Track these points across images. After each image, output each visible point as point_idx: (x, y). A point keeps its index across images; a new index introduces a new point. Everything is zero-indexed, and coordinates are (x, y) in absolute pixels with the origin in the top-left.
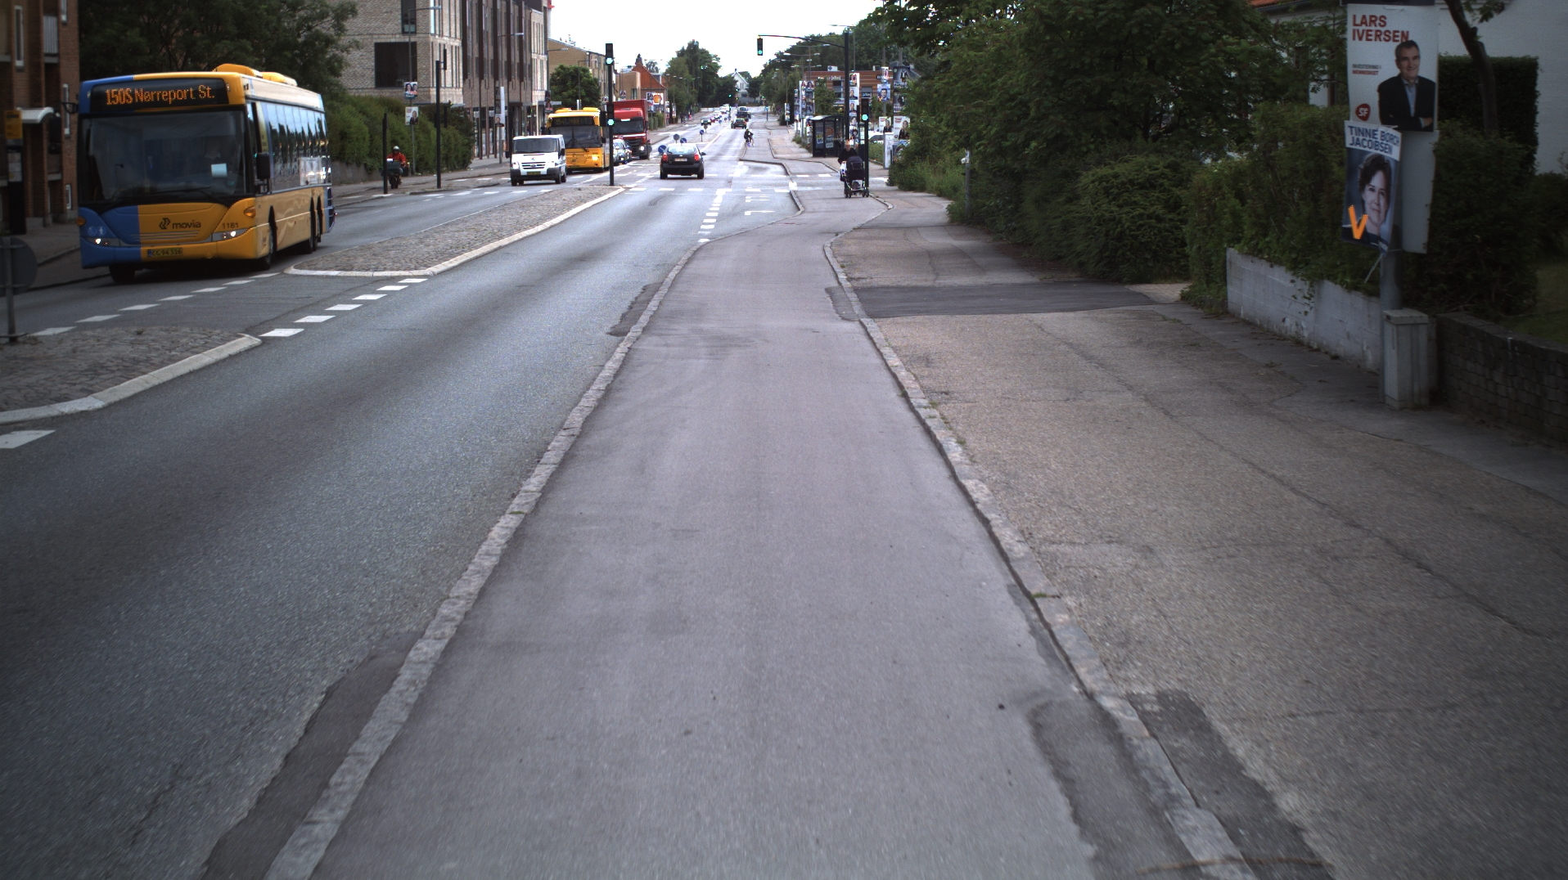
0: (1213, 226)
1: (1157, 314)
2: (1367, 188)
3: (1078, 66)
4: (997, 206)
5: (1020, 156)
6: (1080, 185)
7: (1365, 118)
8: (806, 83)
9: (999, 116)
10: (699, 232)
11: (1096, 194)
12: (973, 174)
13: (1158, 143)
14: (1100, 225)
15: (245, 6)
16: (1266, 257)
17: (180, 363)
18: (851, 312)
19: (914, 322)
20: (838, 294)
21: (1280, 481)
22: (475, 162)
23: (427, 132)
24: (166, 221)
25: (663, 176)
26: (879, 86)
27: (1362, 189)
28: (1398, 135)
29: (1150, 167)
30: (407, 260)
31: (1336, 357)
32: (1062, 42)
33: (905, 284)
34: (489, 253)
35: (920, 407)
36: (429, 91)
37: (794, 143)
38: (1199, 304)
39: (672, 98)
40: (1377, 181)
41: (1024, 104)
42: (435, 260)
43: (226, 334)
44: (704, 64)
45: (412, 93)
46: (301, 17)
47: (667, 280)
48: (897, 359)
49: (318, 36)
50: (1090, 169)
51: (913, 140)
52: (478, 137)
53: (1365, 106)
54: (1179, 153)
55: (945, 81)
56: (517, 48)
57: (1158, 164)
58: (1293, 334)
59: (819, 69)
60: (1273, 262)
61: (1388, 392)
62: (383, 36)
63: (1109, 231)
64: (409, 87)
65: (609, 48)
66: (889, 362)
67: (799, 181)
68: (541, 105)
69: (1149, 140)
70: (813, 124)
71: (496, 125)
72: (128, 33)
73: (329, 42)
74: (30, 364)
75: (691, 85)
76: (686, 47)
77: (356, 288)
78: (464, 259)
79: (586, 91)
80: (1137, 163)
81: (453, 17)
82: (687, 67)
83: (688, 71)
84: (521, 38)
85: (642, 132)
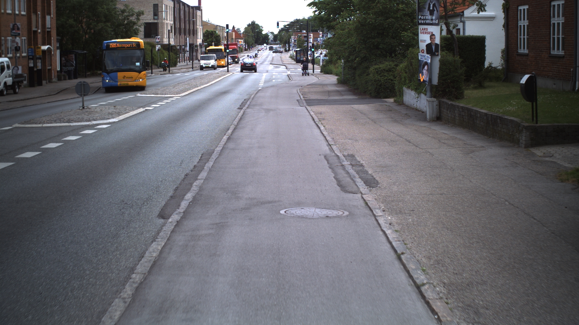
0: (400, 81)
2: (424, 69)
3: (371, 36)
4: (350, 78)
5: (354, 63)
6: (370, 70)
7: (423, 53)
8: (294, 37)
9: (348, 50)
10: (259, 86)
11: (374, 73)
12: (344, 68)
13: (393, 58)
14: (375, 82)
15: (108, 12)
16: (411, 88)
18: (303, 105)
19: (319, 107)
20: (300, 101)
21: (392, 132)
22: (179, 64)
23: (163, 54)
24: (125, 76)
25: (242, 71)
26: (318, 39)
27: (423, 70)
28: (430, 56)
29: (390, 65)
32: (366, 29)
33: (319, 98)
34: (195, 91)
36: (163, 39)
37: (290, 58)
38: (397, 102)
39: (246, 42)
40: (426, 67)
41: (355, 47)
42: (180, 92)
43: (136, 108)
44: (257, 29)
45: (158, 40)
46: (125, 15)
47: (251, 97)
49: (131, 21)
50: (373, 66)
51: (329, 57)
52: (180, 56)
53: (423, 50)
54: (398, 61)
56: (192, 24)
57: (392, 64)
58: (416, 108)
59: (299, 32)
60: (412, 90)
61: (427, 117)
62: (147, 20)
63: (377, 84)
64: (157, 38)
65: (227, 26)
66: (311, 114)
67: (291, 71)
68: (200, 45)
69: (391, 58)
70: (296, 51)
71: (185, 51)
72: (70, 20)
73: (134, 23)
74: (93, 113)
75: (253, 37)
76: (250, 23)
77: (161, 99)
78: (189, 92)
79: (216, 39)
80: (386, 64)
81: (171, 14)
82: (251, 30)
83: (251, 32)
84: (194, 21)
85: (236, 54)
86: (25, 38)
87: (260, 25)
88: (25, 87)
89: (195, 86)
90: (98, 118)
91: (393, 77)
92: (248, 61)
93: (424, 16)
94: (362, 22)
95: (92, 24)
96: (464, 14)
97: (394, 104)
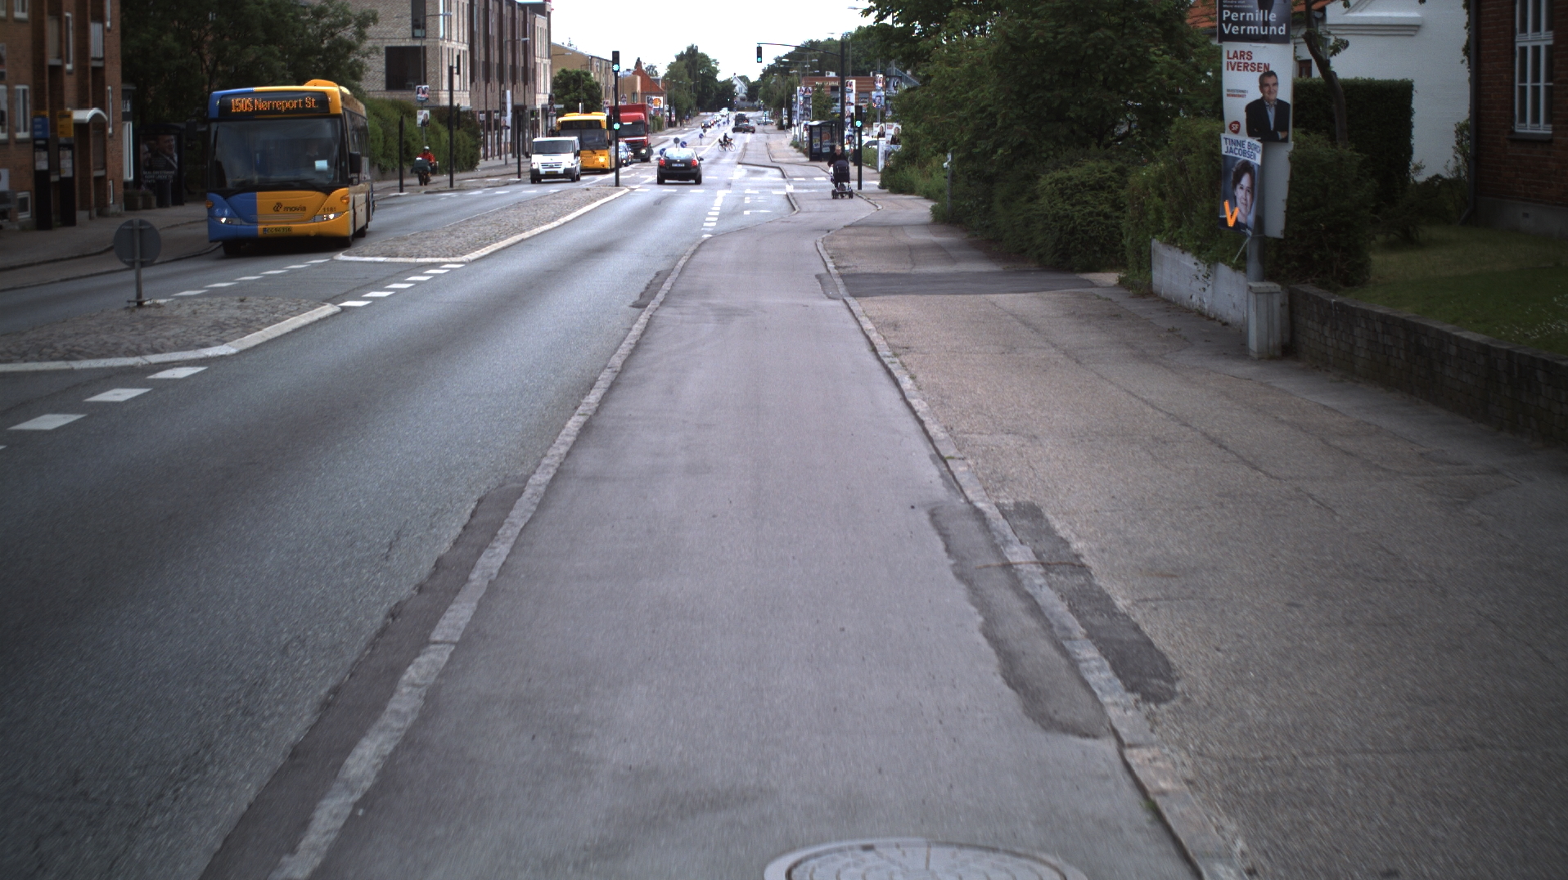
0: (1142, 220)
1: (1094, 294)
2: (1238, 186)
3: (1040, 82)
4: (972, 206)
5: (988, 161)
6: (1039, 186)
7: (1236, 132)
8: (804, 89)
9: (971, 125)
10: (702, 229)
11: (1053, 194)
12: (953, 177)
13: (1109, 150)
14: (1056, 221)
15: (273, 13)
16: (1179, 245)
17: (284, 322)
18: (837, 292)
19: (889, 300)
20: (827, 279)
21: (1146, 402)
22: (482, 162)
23: (438, 134)
24: (279, 205)
25: (660, 181)
26: (873, 93)
27: (1234, 187)
28: (1260, 145)
29: (1099, 171)
30: (445, 249)
31: (1226, 324)
32: (1026, 61)
33: (886, 271)
34: (514, 244)
35: (886, 357)
36: (438, 94)
37: (792, 148)
38: (1130, 287)
39: (671, 102)
40: (1245, 181)
41: (993, 115)
42: (467, 249)
43: (312, 303)
44: (704, 68)
45: (424, 96)
46: (324, 24)
47: (677, 267)
48: (871, 325)
49: (341, 42)
50: (1048, 173)
52: (485, 140)
53: (1236, 122)
54: (1125, 159)
56: (521, 52)
57: (1107, 168)
58: (1198, 307)
59: (818, 74)
60: (1184, 249)
61: (1251, 347)
62: (392, 40)
63: (1063, 227)
64: (420, 90)
65: (616, 55)
66: (864, 327)
67: (795, 184)
68: (544, 109)
69: (1102, 147)
70: (810, 129)
71: (502, 128)
72: (164, 38)
73: (351, 48)
74: (163, 322)
75: (691, 89)
76: (685, 51)
77: (404, 272)
78: (494, 249)
79: (587, 94)
80: (1089, 168)
81: (461, 22)
82: (686, 71)
83: (687, 75)
84: (525, 42)
85: (643, 136)
86: (26, 87)
87: (711, 57)
88: (24, 228)
89: (516, 228)
90: (170, 343)
91: (1112, 206)
92: (676, 153)
93: (1239, 11)
94: (1015, 39)
95: (230, 48)
96: (1324, 15)
97: (1121, 292)
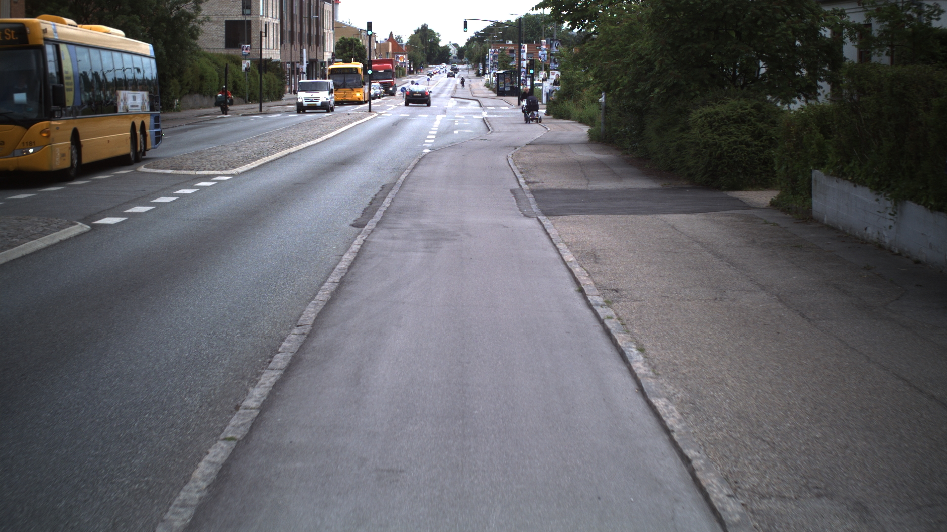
0: (799, 152)
1: (758, 218)
3: (689, 36)
4: (626, 132)
5: (648, 98)
6: (691, 119)
8: (493, 51)
9: (632, 70)
10: (424, 145)
11: (703, 126)
12: (607, 110)
14: (706, 148)
18: (530, 210)
19: (579, 221)
20: (520, 194)
22: (286, 96)
23: (255, 76)
26: (540, 52)
30: (222, 163)
32: (677, 19)
33: (567, 187)
35: (597, 305)
37: (485, 87)
38: (787, 210)
39: (411, 59)
41: (650, 62)
42: (241, 162)
43: (64, 222)
44: (430, 38)
45: (246, 52)
46: (173, 1)
47: (399, 181)
48: (571, 255)
49: (183, 13)
50: (698, 108)
52: (289, 80)
55: (594, 46)
56: (315, 26)
57: (747, 106)
58: (876, 240)
60: (857, 183)
62: (230, 16)
63: (712, 152)
64: (245, 49)
65: (370, 25)
66: (565, 259)
67: (488, 111)
68: (329, 62)
70: (498, 76)
71: (301, 73)
73: (190, 17)
75: (423, 51)
76: (420, 28)
79: (357, 53)
80: (731, 105)
81: (274, 5)
82: (420, 39)
83: (420, 42)
84: (317, 19)
85: (391, 79)
87: (436, 31)
97: (775, 213)
